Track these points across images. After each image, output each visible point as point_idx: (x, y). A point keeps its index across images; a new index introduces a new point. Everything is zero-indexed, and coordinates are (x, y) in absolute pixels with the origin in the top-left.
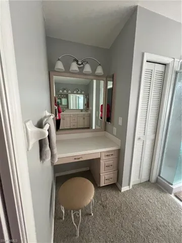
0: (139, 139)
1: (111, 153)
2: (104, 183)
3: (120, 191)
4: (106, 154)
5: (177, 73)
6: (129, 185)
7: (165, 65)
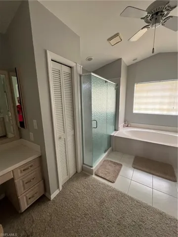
0: (60, 138)
1: (30, 165)
2: (28, 204)
3: (50, 200)
4: (23, 169)
5: (80, 76)
6: (58, 187)
7: (70, 67)
